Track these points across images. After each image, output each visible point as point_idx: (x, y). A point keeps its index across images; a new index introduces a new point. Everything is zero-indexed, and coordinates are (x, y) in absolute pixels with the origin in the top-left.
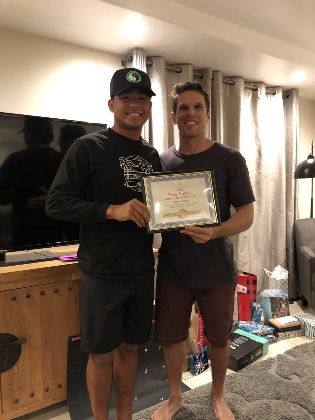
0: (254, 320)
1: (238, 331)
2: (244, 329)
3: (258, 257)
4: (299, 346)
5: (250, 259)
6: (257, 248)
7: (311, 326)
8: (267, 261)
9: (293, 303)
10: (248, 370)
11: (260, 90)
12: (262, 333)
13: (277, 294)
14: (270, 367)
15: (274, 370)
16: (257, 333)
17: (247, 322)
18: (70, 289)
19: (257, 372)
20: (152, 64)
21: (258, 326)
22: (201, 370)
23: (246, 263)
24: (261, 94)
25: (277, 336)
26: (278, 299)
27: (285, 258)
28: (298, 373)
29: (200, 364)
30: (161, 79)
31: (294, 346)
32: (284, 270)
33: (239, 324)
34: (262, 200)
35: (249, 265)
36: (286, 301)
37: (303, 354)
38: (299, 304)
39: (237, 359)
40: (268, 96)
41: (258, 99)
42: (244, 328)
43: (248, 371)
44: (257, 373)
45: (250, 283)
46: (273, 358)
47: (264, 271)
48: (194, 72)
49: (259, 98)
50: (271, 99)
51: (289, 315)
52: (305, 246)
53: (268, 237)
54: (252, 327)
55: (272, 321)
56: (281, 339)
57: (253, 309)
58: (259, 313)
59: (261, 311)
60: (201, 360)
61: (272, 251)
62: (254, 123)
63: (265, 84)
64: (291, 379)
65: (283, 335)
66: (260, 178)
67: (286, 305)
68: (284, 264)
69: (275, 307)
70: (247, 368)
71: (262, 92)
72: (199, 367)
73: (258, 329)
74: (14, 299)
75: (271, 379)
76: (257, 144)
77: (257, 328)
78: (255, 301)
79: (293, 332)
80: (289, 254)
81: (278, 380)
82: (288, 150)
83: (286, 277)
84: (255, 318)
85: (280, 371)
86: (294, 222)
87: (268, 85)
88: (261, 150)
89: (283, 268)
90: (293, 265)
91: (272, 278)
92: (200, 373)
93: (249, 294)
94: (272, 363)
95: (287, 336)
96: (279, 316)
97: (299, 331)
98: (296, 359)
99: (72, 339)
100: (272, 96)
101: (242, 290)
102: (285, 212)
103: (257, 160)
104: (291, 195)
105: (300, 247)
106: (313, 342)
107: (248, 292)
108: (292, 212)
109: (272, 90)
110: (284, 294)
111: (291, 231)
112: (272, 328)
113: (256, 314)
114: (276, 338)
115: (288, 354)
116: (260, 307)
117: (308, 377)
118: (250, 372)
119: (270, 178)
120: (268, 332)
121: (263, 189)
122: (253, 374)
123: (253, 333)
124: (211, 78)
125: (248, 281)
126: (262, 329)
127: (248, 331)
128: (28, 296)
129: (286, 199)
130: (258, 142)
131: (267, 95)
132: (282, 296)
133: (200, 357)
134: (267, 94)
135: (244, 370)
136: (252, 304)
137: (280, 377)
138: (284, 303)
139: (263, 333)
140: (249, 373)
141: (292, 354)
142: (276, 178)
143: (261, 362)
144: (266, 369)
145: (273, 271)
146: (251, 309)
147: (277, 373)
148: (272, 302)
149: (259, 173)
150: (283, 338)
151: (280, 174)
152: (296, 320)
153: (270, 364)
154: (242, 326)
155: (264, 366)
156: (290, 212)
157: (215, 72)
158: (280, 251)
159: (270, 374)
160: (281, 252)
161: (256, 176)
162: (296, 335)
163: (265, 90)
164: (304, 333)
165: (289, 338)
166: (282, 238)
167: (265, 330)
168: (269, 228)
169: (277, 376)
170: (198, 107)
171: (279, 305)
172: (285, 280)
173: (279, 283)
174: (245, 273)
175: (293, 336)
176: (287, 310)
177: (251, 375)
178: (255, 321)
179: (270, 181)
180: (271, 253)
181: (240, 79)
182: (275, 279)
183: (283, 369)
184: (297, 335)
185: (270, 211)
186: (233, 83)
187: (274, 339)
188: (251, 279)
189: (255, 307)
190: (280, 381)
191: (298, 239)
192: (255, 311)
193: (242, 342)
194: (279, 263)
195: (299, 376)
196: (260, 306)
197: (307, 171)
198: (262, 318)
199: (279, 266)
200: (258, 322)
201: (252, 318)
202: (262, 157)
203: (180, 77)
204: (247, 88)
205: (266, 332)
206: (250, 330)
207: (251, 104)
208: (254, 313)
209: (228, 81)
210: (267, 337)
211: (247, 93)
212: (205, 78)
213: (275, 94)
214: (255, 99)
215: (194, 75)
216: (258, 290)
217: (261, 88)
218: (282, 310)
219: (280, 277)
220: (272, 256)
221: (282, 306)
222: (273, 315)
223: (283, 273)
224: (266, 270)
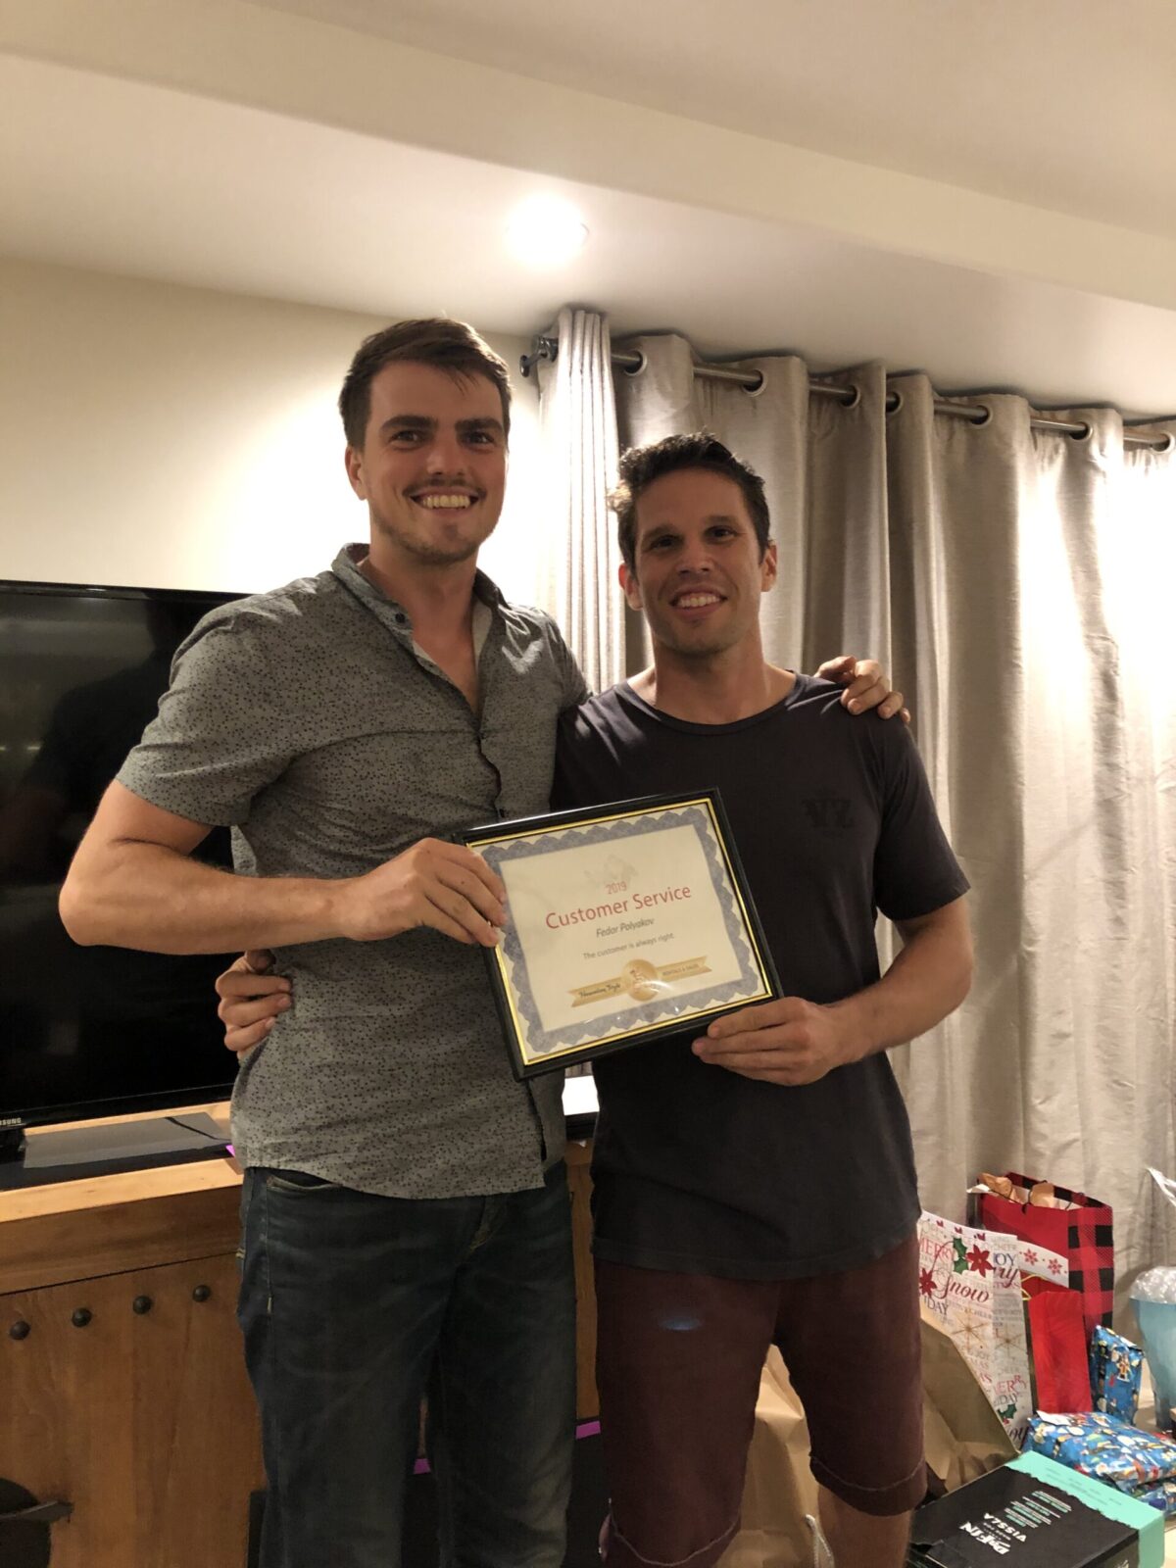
0: (1104, 1410)
1: (1029, 1463)
2: (1054, 1453)
3: (1124, 1122)
5: (1084, 1129)
6: (1116, 1084)
8: (1166, 1134)
11: (1096, 434)
12: (1136, 1476)
16: (1114, 1474)
17: (1072, 1416)
20: (639, 364)
21: (1121, 1438)
23: (1069, 1144)
24: (1105, 453)
30: (675, 417)
33: (1033, 1424)
34: (1129, 878)
35: (1085, 1154)
40: (1134, 456)
41: (1092, 473)
42: (1057, 1447)
45: (1081, 1244)
47: (1153, 1180)
48: (812, 383)
49: (1095, 468)
50: (1149, 467)
53: (1164, 1035)
54: (1092, 1446)
57: (1098, 1360)
58: (1129, 1376)
59: (1138, 1369)
62: (1079, 568)
63: (1119, 410)
66: (1118, 790)
71: (1108, 445)
74: (23, 1332)
76: (1096, 652)
77: (1114, 1450)
78: (1107, 1322)
84: (1110, 1399)
87: (1132, 412)
88: (1115, 672)
93: (1082, 1291)
100: (1155, 456)
101: (1050, 1268)
103: (1097, 714)
107: (1075, 1277)
109: (1149, 431)
113: (1113, 1380)
116: (1130, 1348)
120: (1166, 1470)
121: (1132, 834)
123: (1094, 1475)
124: (883, 399)
125: (1073, 1232)
126: (1140, 1456)
127: (1073, 1465)
128: (84, 1319)
130: (1099, 644)
131: (1130, 453)
134: (1130, 446)
136: (1096, 1332)
139: (1142, 1474)
146: (1093, 1355)
149: (1112, 767)
154: (1047, 1438)
157: (901, 378)
161: (1098, 779)
163: (1122, 433)
167: (1150, 1463)
168: (1166, 995)
170: (719, 532)
174: (1061, 1193)
178: (1110, 1411)
179: (1161, 800)
181: (1009, 397)
186: (981, 413)
188: (1087, 1222)
189: (1107, 1350)
192: (1108, 1367)
193: (1040, 1516)
196: (1131, 1344)
198: (1146, 1395)
200: (1123, 1421)
201: (1096, 1398)
202: (1122, 703)
203: (755, 407)
204: (1044, 431)
205: (1155, 1472)
206: (1081, 1458)
207: (1060, 493)
208: (1102, 1377)
209: (957, 405)
210: (1159, 1497)
211: (1044, 451)
212: (860, 401)
213: (1165, 445)
214: (1078, 474)
215: (812, 393)
216: (1128, 1263)
217: (1100, 426)
224: (1158, 1176)
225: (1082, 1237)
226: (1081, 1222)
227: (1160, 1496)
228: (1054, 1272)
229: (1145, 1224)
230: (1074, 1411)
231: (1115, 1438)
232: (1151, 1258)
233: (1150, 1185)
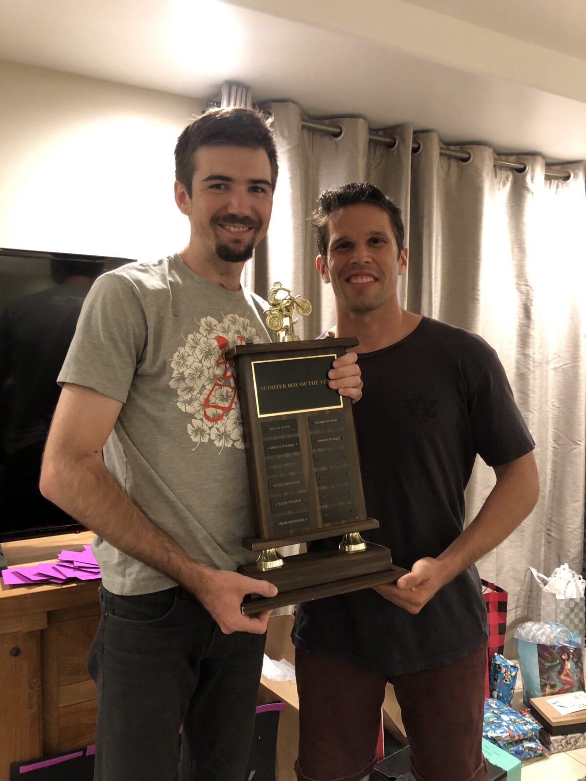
0: (496, 697)
3: (519, 543)
8: (540, 548)
11: (530, 171)
12: (509, 738)
13: (555, 637)
16: (497, 737)
18: (16, 652)
21: (504, 717)
24: (533, 181)
25: (546, 744)
26: (556, 649)
30: (289, 151)
32: (577, 576)
34: (530, 415)
35: (497, 560)
36: (575, 655)
40: (550, 183)
41: (526, 192)
47: (532, 572)
48: (370, 134)
49: (528, 189)
50: (558, 190)
51: (582, 687)
53: (543, 498)
55: (538, 702)
56: (556, 751)
58: (509, 681)
59: (514, 678)
61: (552, 529)
62: (515, 246)
63: (543, 156)
65: (560, 742)
66: (528, 368)
67: (576, 663)
68: (579, 561)
69: (549, 667)
71: (536, 177)
76: (521, 292)
77: (498, 723)
78: (500, 651)
84: (499, 692)
87: (550, 158)
88: (531, 304)
89: (574, 572)
91: (548, 593)
95: (570, 743)
96: (557, 689)
99: (21, 768)
100: (562, 184)
102: (583, 444)
103: (520, 326)
109: (559, 170)
110: (571, 637)
112: (536, 724)
113: (501, 682)
114: (544, 748)
116: (511, 666)
119: (552, 365)
120: (525, 735)
121: (534, 392)
124: (410, 145)
126: (511, 727)
131: (548, 182)
132: (566, 642)
134: (548, 178)
136: (494, 657)
138: (570, 660)
139: (511, 737)
142: (566, 366)
145: (551, 576)
146: (492, 669)
148: (541, 656)
149: (525, 356)
150: (560, 748)
157: (421, 134)
158: (570, 530)
160: (572, 532)
161: (518, 362)
163: (544, 170)
165: (576, 749)
166: (576, 502)
167: (517, 731)
168: (546, 477)
170: (375, 241)
171: (559, 664)
172: (578, 601)
173: (562, 605)
176: (577, 676)
178: (499, 698)
179: (551, 374)
180: (549, 532)
181: (482, 147)
182: (554, 595)
185: (551, 440)
186: (466, 156)
187: (540, 752)
188: (495, 599)
189: (499, 667)
192: (499, 675)
194: (568, 556)
196: (512, 664)
198: (519, 686)
199: (566, 566)
200: (505, 703)
202: (533, 321)
203: (337, 146)
204: (501, 167)
205: (519, 736)
207: (508, 203)
208: (496, 680)
209: (454, 151)
210: (520, 749)
211: (501, 178)
212: (398, 147)
213: (567, 178)
214: (518, 193)
215: (370, 140)
216: (516, 615)
217: (533, 166)
218: (564, 675)
219: (565, 591)
220: (552, 540)
221: (566, 667)
222: (543, 686)
223: (572, 585)
224: (534, 572)
225: (491, 608)
226: (491, 600)
229: (526, 595)
231: (500, 716)
232: (528, 612)
233: (530, 576)
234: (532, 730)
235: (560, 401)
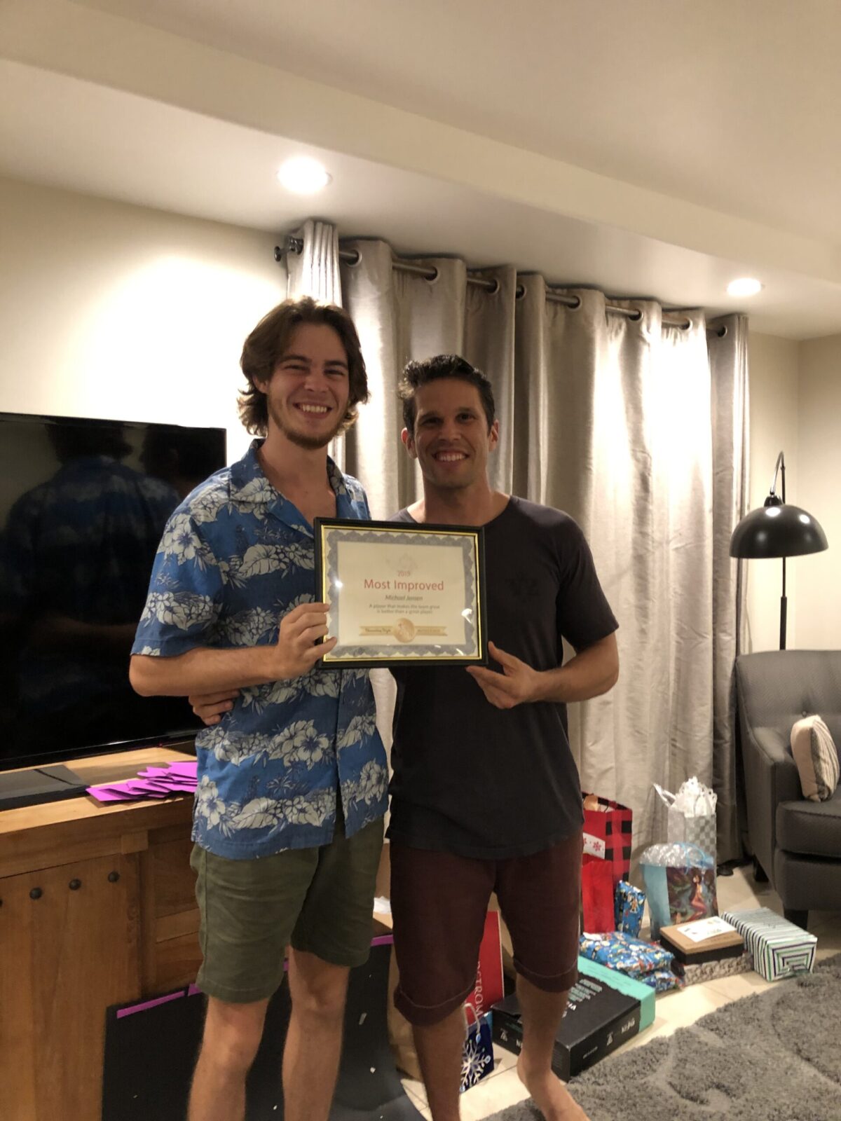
0: (622, 930)
2: (593, 957)
3: (640, 756)
4: (734, 1004)
5: (617, 760)
6: (637, 732)
7: (768, 946)
8: (664, 762)
9: (731, 874)
10: (597, 1075)
11: (645, 318)
12: (639, 969)
13: (685, 858)
14: (654, 1067)
15: (664, 1076)
16: (627, 968)
17: (603, 935)
18: (115, 877)
19: (620, 1081)
20: (357, 259)
21: (632, 947)
22: (474, 1077)
23: (607, 771)
24: (650, 330)
25: (680, 974)
26: (687, 871)
27: (712, 756)
28: (726, 1084)
29: (470, 1061)
30: (380, 298)
31: (721, 1005)
32: (707, 790)
34: (650, 604)
35: (617, 776)
36: (707, 877)
37: (744, 1027)
38: (747, 878)
39: (568, 1047)
40: (668, 332)
41: (641, 343)
42: (594, 954)
43: (597, 1080)
44: (619, 1084)
45: (613, 832)
46: (664, 1041)
47: (656, 791)
48: (468, 276)
49: (644, 340)
50: (676, 340)
51: (715, 913)
52: (761, 726)
53: (666, 701)
54: (615, 952)
55: (668, 931)
56: (691, 982)
57: (620, 901)
58: (637, 910)
59: (642, 906)
60: (474, 1050)
61: (677, 738)
62: (630, 406)
63: (660, 302)
64: (707, 1101)
65: (695, 971)
66: (646, 549)
67: (708, 887)
68: (708, 774)
69: (679, 892)
70: (595, 1070)
71: (652, 327)
72: (466, 1068)
73: (629, 956)
75: (651, 1102)
76: (637, 460)
77: (627, 954)
78: (626, 878)
79: (722, 962)
80: (721, 745)
81: (671, 1104)
82: (721, 471)
83: (711, 810)
84: (625, 924)
85: (680, 1078)
86: (736, 661)
87: (667, 303)
88: (649, 474)
89: (704, 786)
90: (731, 774)
91: (675, 812)
92: (471, 1085)
93: (612, 860)
94: (660, 1054)
95: (706, 973)
96: (689, 917)
97: (739, 958)
98: (724, 1042)
100: (680, 333)
101: (594, 847)
102: (710, 638)
103: (636, 500)
104: (727, 591)
105: (749, 730)
106: (774, 989)
107: (609, 853)
108: (730, 635)
109: (677, 317)
110: (702, 858)
111: (726, 685)
112: (668, 954)
113: (628, 912)
114: (679, 979)
115: (704, 1027)
116: (639, 894)
117: (749, 1098)
118: (601, 1081)
119: (673, 545)
120: (657, 963)
121: (654, 577)
122: (608, 1088)
123: (615, 969)
124: (514, 290)
125: (609, 825)
126: (642, 957)
127: (604, 963)
129: (715, 600)
131: (666, 331)
132: (698, 863)
133: (471, 1041)
134: (665, 326)
135: (585, 1075)
136: (619, 885)
137: (678, 1096)
138: (702, 883)
139: (643, 967)
140: (599, 1084)
141: (714, 1027)
142: (689, 546)
143: (632, 1053)
144: (642, 1073)
145: (678, 792)
146: (616, 898)
147: (670, 1084)
148: (670, 880)
149: (643, 534)
150: (695, 978)
151: (699, 536)
152: (731, 929)
153: (655, 1057)
154: (589, 949)
155: (638, 1063)
156: (725, 634)
157: (526, 276)
158: (697, 738)
159: (652, 1087)
160: (699, 741)
161: (635, 542)
162: (729, 971)
163: (661, 317)
164: (752, 964)
165: (712, 979)
166: (702, 705)
167: (647, 960)
168: (669, 678)
169: (670, 1092)
170: (464, 417)
171: (690, 888)
172: (708, 818)
173: (692, 825)
174: (602, 801)
175: (723, 971)
176: (710, 901)
177: (604, 1093)
178: (625, 930)
179: (672, 555)
180: (674, 742)
181: (593, 291)
182: (683, 814)
183: (687, 1073)
184: (732, 970)
185: (673, 634)
186: (574, 301)
187: (673, 983)
188: (618, 818)
189: (625, 895)
190: (675, 1110)
191: (744, 706)
192: (625, 905)
193: (584, 994)
194: (696, 769)
195: (727, 1092)
196: (639, 891)
197: (762, 537)
198: (646, 920)
199: (695, 779)
200: (632, 936)
201: (617, 924)
202: (652, 494)
203: (431, 291)
204: (613, 314)
205: (650, 966)
206: (608, 960)
207: (621, 355)
208: (622, 911)
209: (561, 295)
211: (613, 327)
212: (500, 291)
213: (686, 326)
214: (633, 343)
215: (469, 283)
216: (639, 842)
217: (648, 313)
218: (696, 901)
219: (694, 809)
220: (677, 751)
221: (698, 891)
222: (673, 915)
223: (702, 800)
224: (659, 789)
225: (614, 828)
226: (614, 819)
227: (652, 980)
228: (596, 850)
229: (650, 818)
230: (604, 931)
231: (628, 947)
232: (652, 838)
233: (654, 795)
234: (665, 958)
235: (682, 586)
